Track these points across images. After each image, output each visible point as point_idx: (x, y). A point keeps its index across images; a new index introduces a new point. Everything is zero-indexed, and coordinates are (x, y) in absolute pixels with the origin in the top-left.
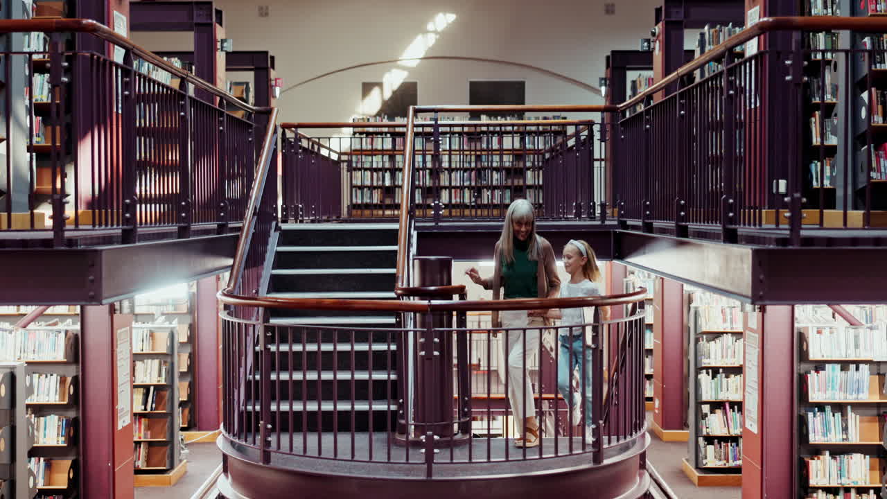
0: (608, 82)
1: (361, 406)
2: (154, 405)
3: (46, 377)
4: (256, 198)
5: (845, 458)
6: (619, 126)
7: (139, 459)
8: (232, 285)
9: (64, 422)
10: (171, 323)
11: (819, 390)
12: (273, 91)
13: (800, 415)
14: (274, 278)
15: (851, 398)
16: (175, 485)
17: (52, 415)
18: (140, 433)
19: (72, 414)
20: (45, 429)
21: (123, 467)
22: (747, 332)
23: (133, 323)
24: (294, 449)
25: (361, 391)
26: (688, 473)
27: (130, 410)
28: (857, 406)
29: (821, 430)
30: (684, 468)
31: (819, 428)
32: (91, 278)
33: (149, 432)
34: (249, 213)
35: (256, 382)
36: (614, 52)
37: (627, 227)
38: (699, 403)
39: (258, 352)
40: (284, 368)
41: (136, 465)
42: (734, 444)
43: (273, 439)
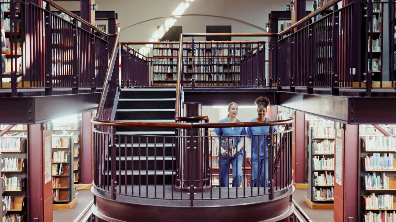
0: (270, 26)
1: (160, 173)
2: (62, 172)
3: (12, 159)
4: (109, 76)
5: (382, 196)
6: (278, 43)
7: (55, 197)
8: (98, 116)
9: (20, 180)
10: (70, 135)
11: (370, 165)
12: (117, 29)
13: (361, 177)
14: (117, 113)
15: (385, 169)
16: (72, 208)
17: (15, 177)
18: (56, 185)
19: (24, 176)
20: (11, 183)
21: (47, 201)
22: (337, 139)
23: (53, 134)
24: (127, 193)
25: (159, 165)
26: (308, 203)
27: (50, 174)
28: (388, 173)
29: (371, 184)
30: (306, 201)
31: (370, 183)
32: (30, 111)
33: (60, 185)
34: (106, 83)
35: (110, 161)
36: (272, 12)
37: (282, 90)
38: (313, 171)
39: (110, 148)
40: (123, 155)
41: (54, 200)
42: (329, 190)
43: (117, 188)
